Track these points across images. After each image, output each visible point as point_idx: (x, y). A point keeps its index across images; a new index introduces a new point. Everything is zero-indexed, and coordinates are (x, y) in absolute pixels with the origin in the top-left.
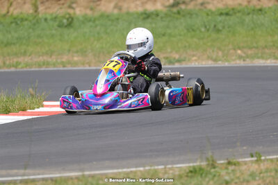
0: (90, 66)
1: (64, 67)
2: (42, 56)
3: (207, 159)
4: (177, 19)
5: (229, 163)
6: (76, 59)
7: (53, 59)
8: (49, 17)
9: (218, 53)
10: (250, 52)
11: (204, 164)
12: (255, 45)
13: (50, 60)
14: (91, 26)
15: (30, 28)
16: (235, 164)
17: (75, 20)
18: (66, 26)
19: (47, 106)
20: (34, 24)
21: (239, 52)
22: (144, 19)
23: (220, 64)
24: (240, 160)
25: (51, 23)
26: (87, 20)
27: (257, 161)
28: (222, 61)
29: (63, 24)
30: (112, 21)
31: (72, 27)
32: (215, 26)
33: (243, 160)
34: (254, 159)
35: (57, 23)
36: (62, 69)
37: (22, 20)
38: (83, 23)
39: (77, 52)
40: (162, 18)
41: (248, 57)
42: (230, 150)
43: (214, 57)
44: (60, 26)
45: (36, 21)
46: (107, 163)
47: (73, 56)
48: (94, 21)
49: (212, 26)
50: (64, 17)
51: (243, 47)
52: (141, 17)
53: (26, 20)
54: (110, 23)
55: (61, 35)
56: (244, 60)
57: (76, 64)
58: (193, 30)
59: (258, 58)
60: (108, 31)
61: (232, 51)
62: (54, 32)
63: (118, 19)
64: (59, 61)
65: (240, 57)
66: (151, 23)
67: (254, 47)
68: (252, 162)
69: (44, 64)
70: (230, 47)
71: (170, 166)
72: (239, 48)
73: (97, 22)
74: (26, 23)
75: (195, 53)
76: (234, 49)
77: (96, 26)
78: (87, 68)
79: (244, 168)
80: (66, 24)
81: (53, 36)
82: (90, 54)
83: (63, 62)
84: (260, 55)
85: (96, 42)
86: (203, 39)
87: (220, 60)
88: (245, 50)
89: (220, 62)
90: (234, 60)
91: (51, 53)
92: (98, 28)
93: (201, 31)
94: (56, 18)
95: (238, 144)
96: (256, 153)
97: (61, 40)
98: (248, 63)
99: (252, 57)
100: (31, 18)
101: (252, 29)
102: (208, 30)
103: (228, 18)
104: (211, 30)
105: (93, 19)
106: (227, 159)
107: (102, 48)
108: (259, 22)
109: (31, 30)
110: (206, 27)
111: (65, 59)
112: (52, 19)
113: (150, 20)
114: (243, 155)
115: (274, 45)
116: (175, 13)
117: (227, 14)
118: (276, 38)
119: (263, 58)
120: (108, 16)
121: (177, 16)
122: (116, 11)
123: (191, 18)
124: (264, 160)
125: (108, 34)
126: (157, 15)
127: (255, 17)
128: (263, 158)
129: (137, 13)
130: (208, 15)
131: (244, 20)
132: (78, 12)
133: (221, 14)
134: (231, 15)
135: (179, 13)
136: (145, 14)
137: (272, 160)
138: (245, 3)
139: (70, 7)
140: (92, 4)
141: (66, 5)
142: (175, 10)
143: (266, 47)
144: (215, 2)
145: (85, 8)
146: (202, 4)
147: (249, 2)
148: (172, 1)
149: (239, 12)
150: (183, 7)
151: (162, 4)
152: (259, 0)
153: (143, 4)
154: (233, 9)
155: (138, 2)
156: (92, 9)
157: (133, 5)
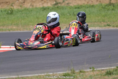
0: (20, 31)
1: (9, 31)
3: (71, 70)
5: (81, 72)
6: (14, 27)
7: (5, 28)
8: (3, 10)
11: (70, 72)
13: (3, 28)
14: (21, 14)
16: (83, 72)
17: (14, 11)
18: (10, 14)
19: (2, 48)
22: (43, 10)
24: (85, 70)
25: (4, 12)
26: (18, 11)
27: (93, 71)
29: (9, 13)
30: (29, 11)
31: (13, 14)
32: (73, 13)
33: (87, 70)
34: (92, 70)
36: (8, 32)
38: (17, 12)
39: (15, 25)
40: (51, 10)
42: (81, 66)
44: (7, 14)
46: (28, 72)
47: (13, 27)
48: (22, 12)
49: (72, 13)
50: (9, 10)
52: (42, 10)
54: (28, 12)
55: (8, 18)
57: (14, 30)
58: (64, 15)
59: (92, 26)
60: (28, 15)
62: (5, 16)
63: (32, 11)
64: (7, 28)
66: (46, 12)
67: (90, 22)
68: (90, 71)
69: (1, 30)
71: (55, 73)
73: (23, 12)
75: (65, 25)
77: (23, 14)
78: (19, 31)
79: (87, 74)
80: (10, 13)
81: (4, 18)
82: (20, 26)
83: (8, 29)
84: (93, 25)
85: (22, 21)
91: (4, 25)
92: (24, 14)
93: (67, 15)
94: (6, 10)
95: (85, 63)
96: (92, 67)
97: (8, 20)
101: (89, 14)
102: (70, 15)
105: (21, 11)
106: (80, 70)
107: (25, 23)
108: (92, 11)
110: (69, 13)
111: (10, 28)
113: (45, 11)
114: (86, 68)
115: (99, 21)
116: (56, 8)
117: (78, 8)
118: (100, 18)
119: (94, 26)
120: (28, 9)
121: (57, 9)
122: (31, 7)
123: (63, 10)
124: (96, 70)
125: (28, 17)
126: (49, 9)
127: (90, 9)
128: (95, 69)
129: (40, 8)
130: (70, 8)
131: (86, 10)
132: (15, 8)
133: (76, 8)
134: (80, 8)
135: (58, 7)
136: (43, 8)
137: (99, 70)
138: (86, 3)
139: (12, 6)
140: (21, 4)
141: (10, 5)
142: (56, 6)
143: (95, 22)
144: (73, 3)
145: (18, 6)
146: (68, 4)
147: (88, 2)
148: (55, 3)
149: (84, 7)
150: (59, 5)
151: (51, 4)
152: (92, 2)
153: (43, 4)
154: (81, 6)
155: (40, 3)
156: (21, 6)
157: (38, 5)
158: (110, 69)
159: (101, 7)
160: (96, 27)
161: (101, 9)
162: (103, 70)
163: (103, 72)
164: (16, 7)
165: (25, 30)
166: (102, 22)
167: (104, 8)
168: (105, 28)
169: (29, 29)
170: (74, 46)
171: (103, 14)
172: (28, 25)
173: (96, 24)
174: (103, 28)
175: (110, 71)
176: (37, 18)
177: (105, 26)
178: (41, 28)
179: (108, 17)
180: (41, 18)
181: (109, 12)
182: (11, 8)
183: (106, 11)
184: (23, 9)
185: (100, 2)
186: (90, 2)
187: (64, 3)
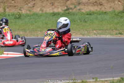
0: (27, 36)
4: (68, 16)
5: (83, 82)
6: (21, 33)
8: (10, 14)
9: (85, 32)
10: (99, 32)
12: (102, 28)
14: (29, 19)
17: (22, 16)
21: (95, 31)
22: (53, 16)
24: (88, 80)
25: (11, 17)
28: (87, 35)
31: (20, 19)
32: (84, 19)
35: (13, 17)
38: (26, 17)
39: (22, 30)
40: (61, 15)
41: (98, 34)
43: (83, 33)
44: (15, 18)
47: (20, 32)
48: (30, 16)
50: (16, 14)
52: (52, 15)
54: (37, 17)
55: (15, 22)
56: (96, 35)
58: (74, 21)
59: (103, 34)
60: (36, 21)
61: (91, 31)
62: (12, 21)
63: (41, 16)
65: (95, 34)
66: (56, 18)
67: (101, 29)
70: (91, 29)
72: (95, 30)
73: (31, 17)
75: (75, 31)
76: (93, 30)
77: (31, 19)
80: (18, 17)
82: (28, 31)
85: (30, 26)
86: (78, 25)
87: (86, 35)
88: (97, 31)
89: (85, 36)
90: (92, 35)
93: (78, 22)
94: (13, 14)
96: (95, 78)
97: (15, 24)
98: (98, 36)
99: (100, 34)
100: (2, 14)
101: (101, 21)
102: (81, 21)
104: (82, 21)
106: (82, 80)
107: (33, 28)
108: (104, 18)
110: (80, 20)
111: (16, 33)
112: (11, 15)
113: (55, 16)
115: (110, 29)
116: (67, 14)
117: (90, 14)
118: (112, 25)
119: (105, 34)
120: (37, 14)
122: (41, 12)
123: (74, 16)
124: (99, 81)
126: (59, 14)
127: (103, 16)
129: (50, 13)
130: (82, 14)
131: (98, 17)
133: (87, 14)
134: (92, 15)
135: (69, 13)
136: (54, 13)
137: (102, 81)
138: (99, 9)
139: (20, 10)
140: (30, 9)
141: (18, 9)
142: (67, 12)
143: (107, 29)
144: (85, 9)
145: (27, 10)
146: (79, 10)
147: (100, 9)
148: (66, 8)
149: (96, 13)
150: (71, 11)
151: (62, 10)
152: (105, 8)
153: (53, 9)
154: (93, 12)
155: (51, 8)
156: (30, 11)
157: (48, 10)
159: (114, 14)
160: (107, 35)
161: (114, 17)
164: (25, 12)
165: (32, 36)
166: (114, 30)
167: (117, 15)
168: (116, 37)
169: (37, 35)
170: (84, 54)
171: (116, 21)
172: (36, 30)
173: (108, 31)
174: (115, 36)
175: (113, 82)
176: (46, 24)
177: (116, 34)
178: (52, 34)
179: (121, 25)
180: (50, 23)
181: (123, 19)
182: (19, 13)
183: (119, 19)
184: (32, 13)
185: (114, 8)
186: (103, 9)
187: (75, 9)
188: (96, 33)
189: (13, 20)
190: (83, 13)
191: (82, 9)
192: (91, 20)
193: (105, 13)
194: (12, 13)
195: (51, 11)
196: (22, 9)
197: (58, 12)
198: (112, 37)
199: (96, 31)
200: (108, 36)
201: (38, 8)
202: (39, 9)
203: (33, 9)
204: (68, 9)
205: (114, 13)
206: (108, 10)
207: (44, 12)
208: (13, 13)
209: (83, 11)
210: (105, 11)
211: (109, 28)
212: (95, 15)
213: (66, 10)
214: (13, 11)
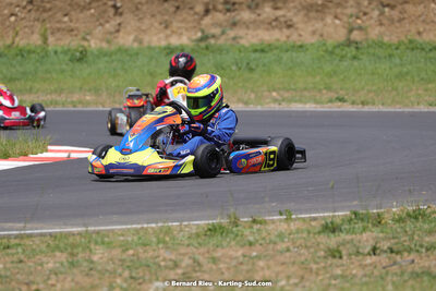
0: (103, 106)
1: (74, 107)
2: (51, 93)
3: (229, 217)
4: (205, 55)
5: (254, 221)
6: (88, 98)
7: (62, 98)
8: (59, 49)
9: (250, 95)
10: (286, 95)
11: (225, 221)
12: (293, 87)
13: (58, 99)
14: (107, 62)
15: (38, 61)
16: (261, 223)
17: (89, 54)
18: (78, 60)
19: (52, 151)
20: (43, 57)
21: (274, 94)
23: (251, 108)
24: (267, 218)
25: (61, 56)
26: (102, 54)
27: (286, 220)
29: (75, 57)
30: (131, 56)
31: (85, 61)
32: (248, 64)
33: (271, 218)
34: (283, 217)
35: (67, 58)
36: (72, 109)
37: (29, 52)
38: (98, 57)
39: (90, 90)
41: (283, 100)
42: (257, 206)
43: (246, 98)
44: (71, 60)
45: (44, 54)
46: (115, 218)
47: (85, 95)
48: (111, 56)
49: (245, 64)
50: (76, 50)
51: (279, 89)
52: (164, 52)
53: (34, 52)
54: (128, 58)
55: (72, 70)
56: (279, 104)
57: (88, 103)
58: (223, 69)
59: (296, 102)
60: (126, 67)
61: (266, 93)
62: (64, 66)
63: (137, 54)
64: (69, 100)
65: (275, 100)
67: (292, 89)
68: (281, 220)
69: (51, 103)
70: (265, 88)
71: (186, 223)
72: (274, 90)
73: (114, 57)
74: (33, 56)
76: (269, 91)
77: (112, 62)
78: (101, 108)
79: (271, 227)
80: (78, 58)
81: (63, 71)
82: (105, 93)
83: (73, 102)
84: (298, 98)
86: (233, 78)
87: (252, 103)
88: (281, 92)
89: (251, 106)
90: (268, 103)
91: (60, 91)
92: (115, 63)
93: (231, 70)
94: (69, 50)
95: (267, 199)
96: (286, 211)
97: (71, 76)
98: (285, 107)
99: (290, 101)
100: (39, 51)
101: (290, 68)
102: (240, 69)
103: (263, 55)
104: (243, 68)
105: (109, 54)
106: (252, 217)
107: (118, 86)
108: (298, 60)
109: (38, 64)
110: (237, 65)
111: (76, 97)
112: (62, 52)
114: (270, 213)
115: (315, 87)
116: (203, 49)
117: (262, 51)
118: (318, 79)
119: (300, 101)
120: (126, 50)
121: (204, 51)
122: (136, 45)
123: (220, 54)
124: (295, 220)
125: (126, 71)
127: (294, 54)
128: (294, 216)
129: (160, 48)
130: (240, 51)
131: (282, 58)
132: (94, 44)
133: (256, 51)
134: (266, 52)
135: (207, 48)
136: (169, 48)
137: (304, 219)
138: (284, 39)
139: (84, 39)
140: (109, 37)
141: (79, 37)
142: (203, 45)
143: (305, 89)
144: (249, 37)
145: (102, 40)
146: (234, 38)
147: (288, 37)
148: (199, 34)
149: (277, 48)
150: (212, 41)
151: (189, 38)
152: (300, 35)
153: (167, 37)
154: (270, 45)
155: (162, 35)
156: (108, 42)
157: (155, 39)
158: (334, 216)
159: (323, 51)
160: (306, 103)
161: (323, 56)
162: (315, 219)
163: (313, 223)
166: (324, 91)
167: (332, 53)
168: (330, 107)
171: (328, 68)
173: (306, 93)
174: (326, 106)
175: (332, 223)
176: (151, 74)
177: (331, 101)
179: (342, 77)
181: (345, 64)
182: (83, 46)
183: (336, 62)
184: (113, 48)
185: (322, 35)
186: (295, 37)
187: (223, 38)
188: (280, 98)
189: (67, 64)
190: (243, 46)
191: (241, 38)
192: (264, 65)
193: (301, 46)
194: (63, 47)
195: (164, 43)
196: (88, 37)
197: (182, 45)
198: (319, 108)
199: (278, 94)
200: (310, 107)
201: (129, 34)
202: (132, 38)
203: (116, 38)
204: (204, 38)
205: (324, 48)
206: (309, 39)
207: (146, 44)
208: (66, 48)
209: (243, 42)
210: (299, 43)
211: (311, 85)
212: (275, 52)
213: (201, 40)
214: (67, 42)
